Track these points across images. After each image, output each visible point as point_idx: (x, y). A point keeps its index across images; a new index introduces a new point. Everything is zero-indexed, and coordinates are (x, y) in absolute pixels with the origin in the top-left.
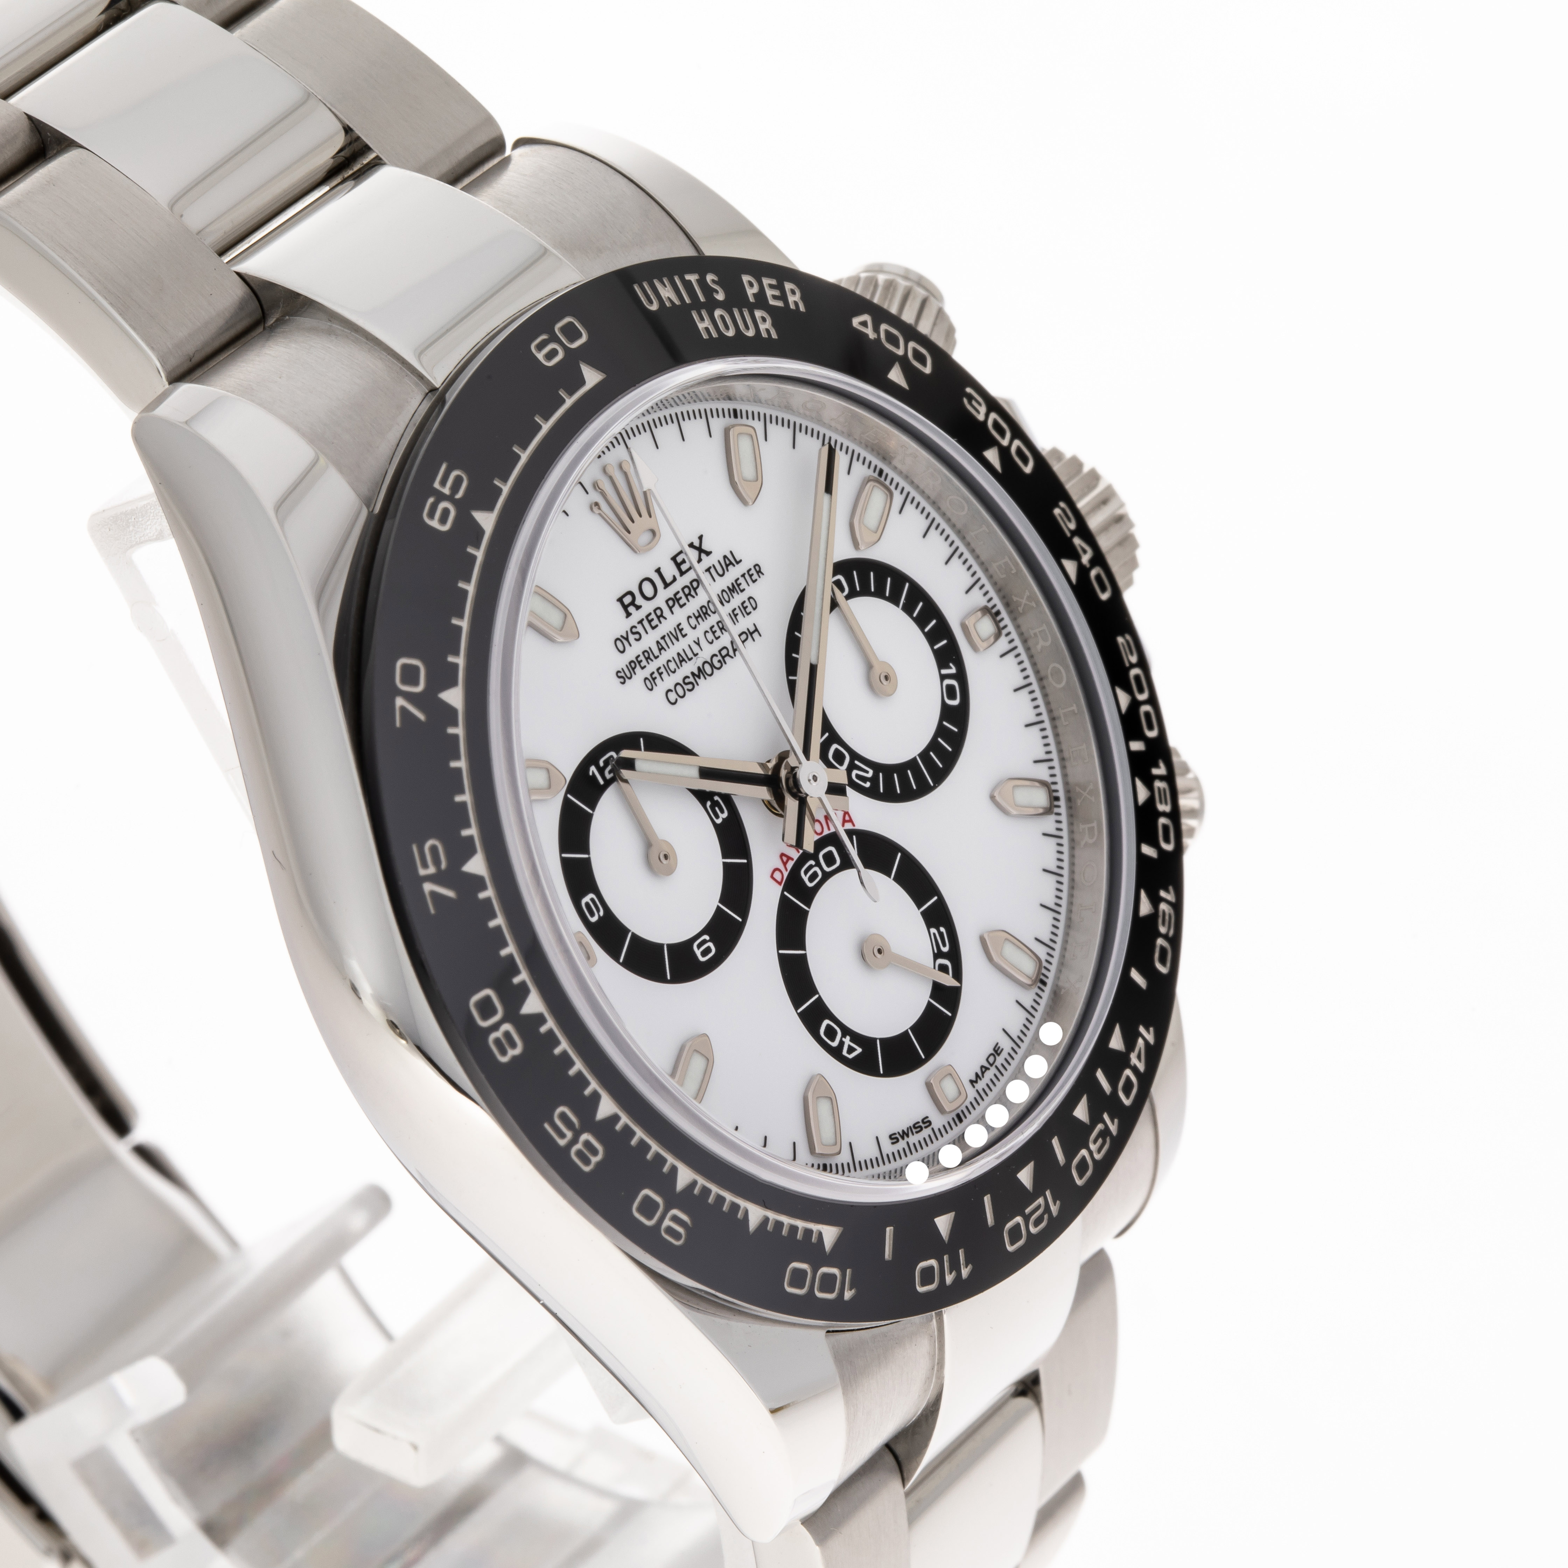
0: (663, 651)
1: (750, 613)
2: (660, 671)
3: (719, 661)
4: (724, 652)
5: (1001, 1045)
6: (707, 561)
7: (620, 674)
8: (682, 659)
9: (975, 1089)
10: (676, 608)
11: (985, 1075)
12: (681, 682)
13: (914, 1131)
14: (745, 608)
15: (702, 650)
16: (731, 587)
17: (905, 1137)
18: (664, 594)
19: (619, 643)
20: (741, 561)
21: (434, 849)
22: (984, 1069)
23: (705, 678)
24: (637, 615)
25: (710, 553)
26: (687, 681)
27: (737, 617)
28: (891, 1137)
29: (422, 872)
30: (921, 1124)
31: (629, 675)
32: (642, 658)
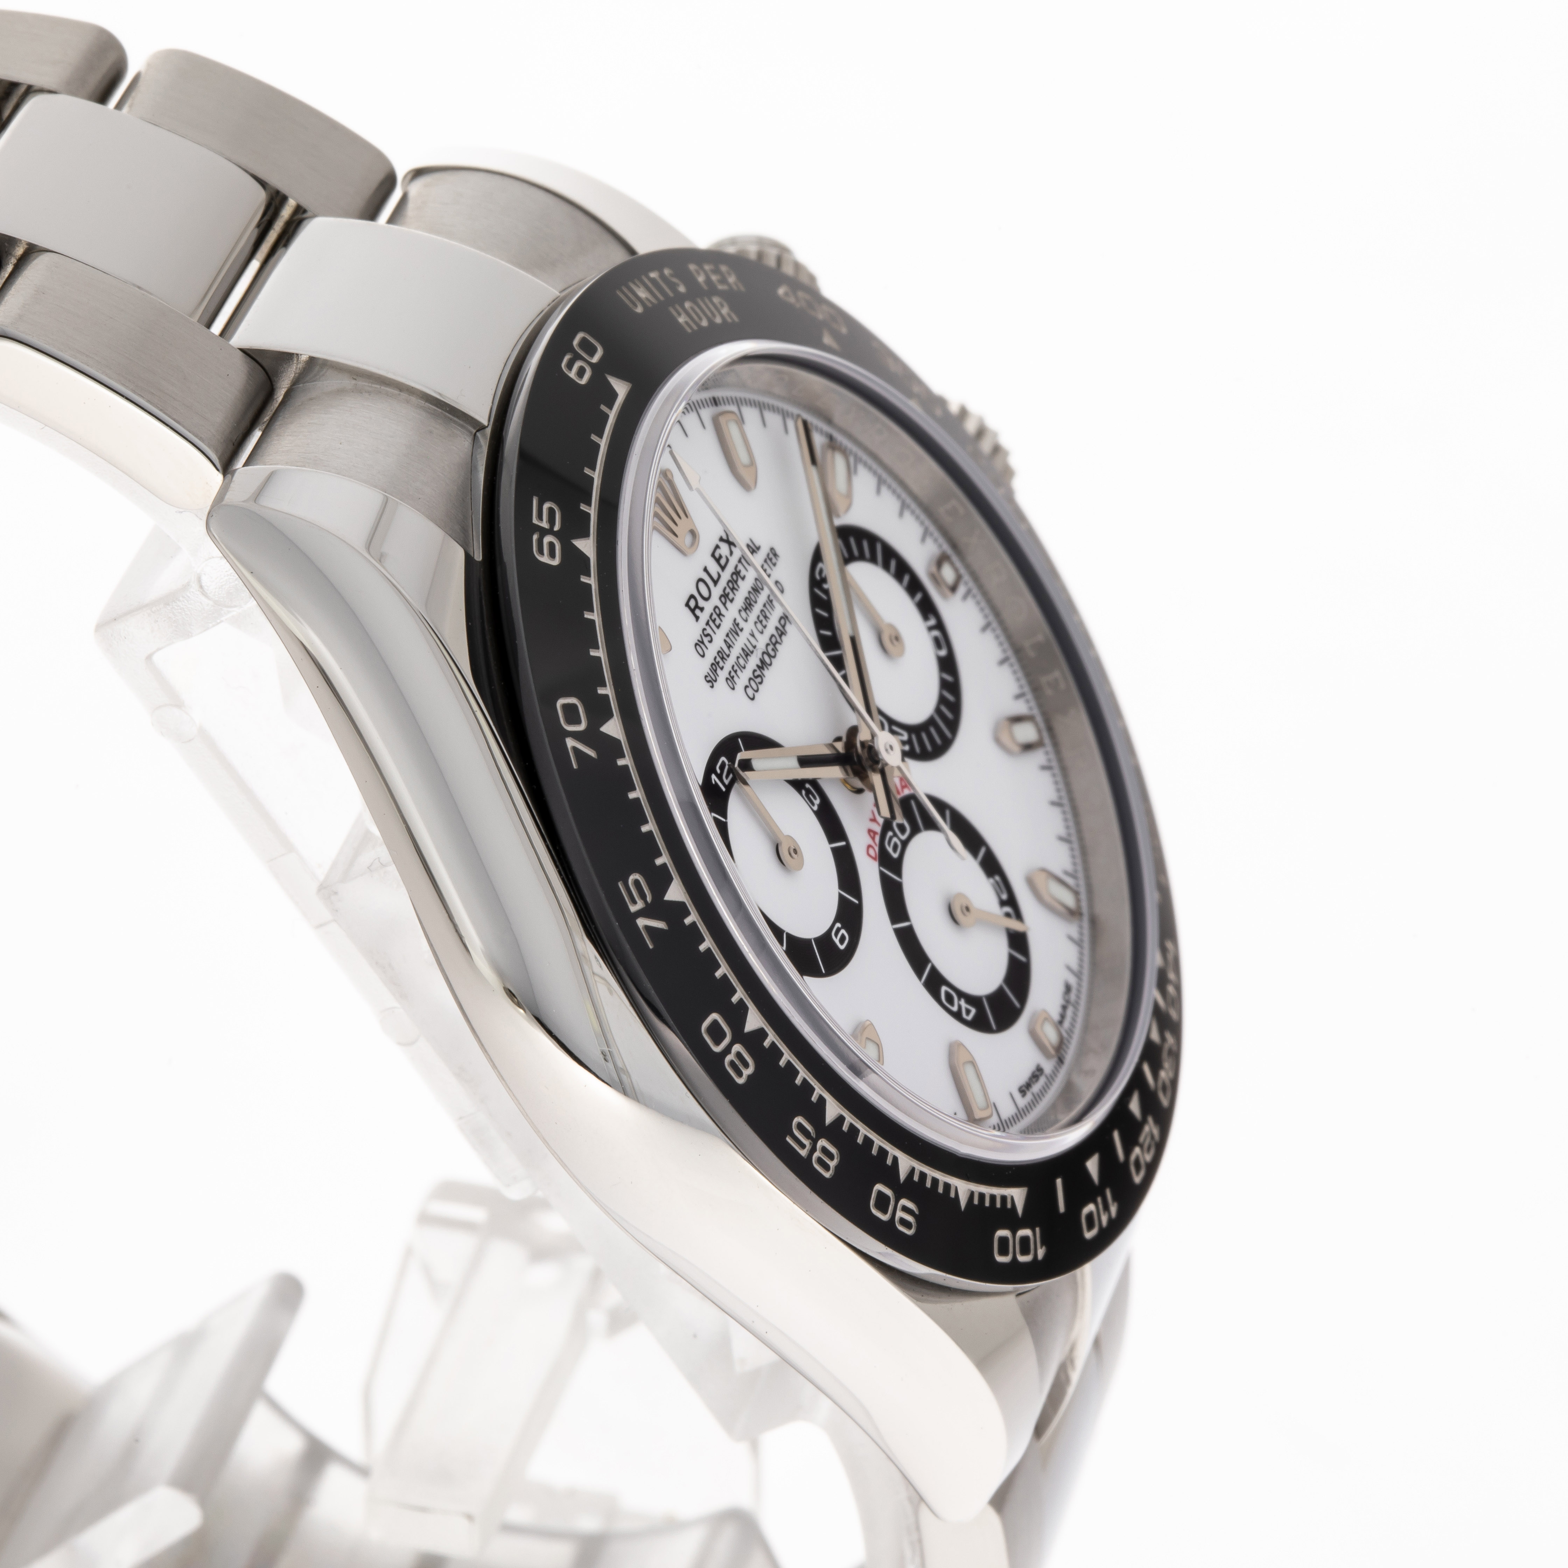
0: (731, 649)
2: (735, 669)
3: (773, 649)
4: (774, 640)
5: (1069, 981)
6: (737, 552)
7: (707, 679)
8: (747, 653)
9: (1063, 1028)
10: (728, 604)
12: (752, 677)
13: (1034, 1080)
15: (757, 641)
17: (1029, 1088)
18: (717, 591)
19: (698, 648)
20: (760, 547)
21: (637, 883)
22: (1064, 1008)
23: (768, 669)
24: (704, 616)
25: (737, 543)
26: (756, 674)
28: (1019, 1090)
29: (633, 909)
30: (1037, 1073)
31: (714, 678)
32: (718, 659)
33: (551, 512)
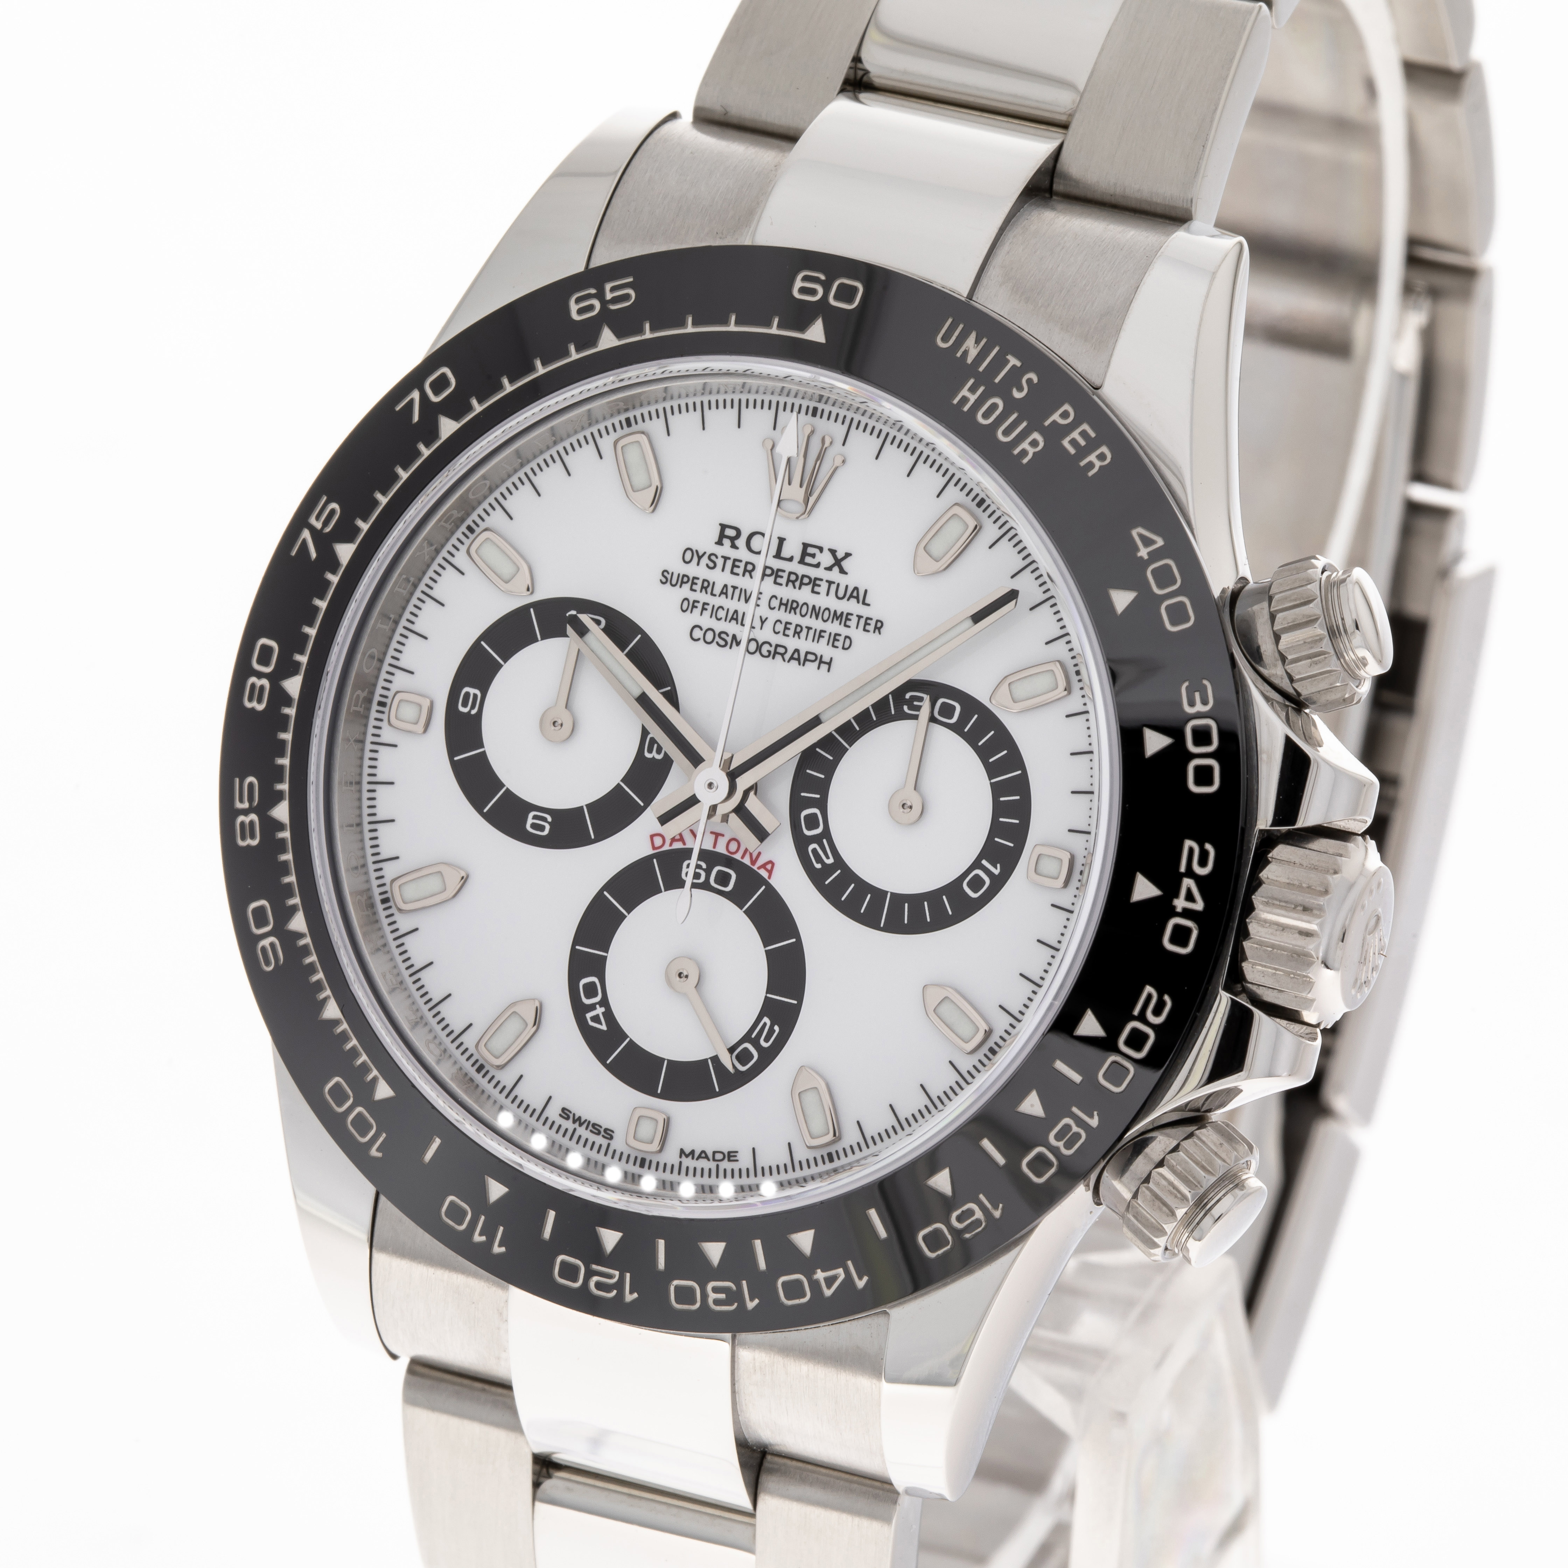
0: (723, 596)
1: (837, 647)
2: (706, 607)
3: (769, 652)
4: (780, 650)
5: (739, 1156)
6: (835, 576)
7: (666, 574)
8: (734, 617)
9: (680, 1160)
10: (770, 580)
11: (701, 1160)
12: (717, 633)
13: (590, 1128)
14: (835, 640)
15: (761, 629)
16: (839, 613)
17: (578, 1123)
18: (767, 560)
19: (689, 554)
20: (869, 605)
21: (332, 512)
22: (703, 1155)
23: (742, 650)
24: (726, 549)
25: (846, 573)
26: (723, 636)
27: (821, 639)
28: (564, 1109)
30: (602, 1130)
31: (674, 582)
32: (699, 582)
33: (626, 297)
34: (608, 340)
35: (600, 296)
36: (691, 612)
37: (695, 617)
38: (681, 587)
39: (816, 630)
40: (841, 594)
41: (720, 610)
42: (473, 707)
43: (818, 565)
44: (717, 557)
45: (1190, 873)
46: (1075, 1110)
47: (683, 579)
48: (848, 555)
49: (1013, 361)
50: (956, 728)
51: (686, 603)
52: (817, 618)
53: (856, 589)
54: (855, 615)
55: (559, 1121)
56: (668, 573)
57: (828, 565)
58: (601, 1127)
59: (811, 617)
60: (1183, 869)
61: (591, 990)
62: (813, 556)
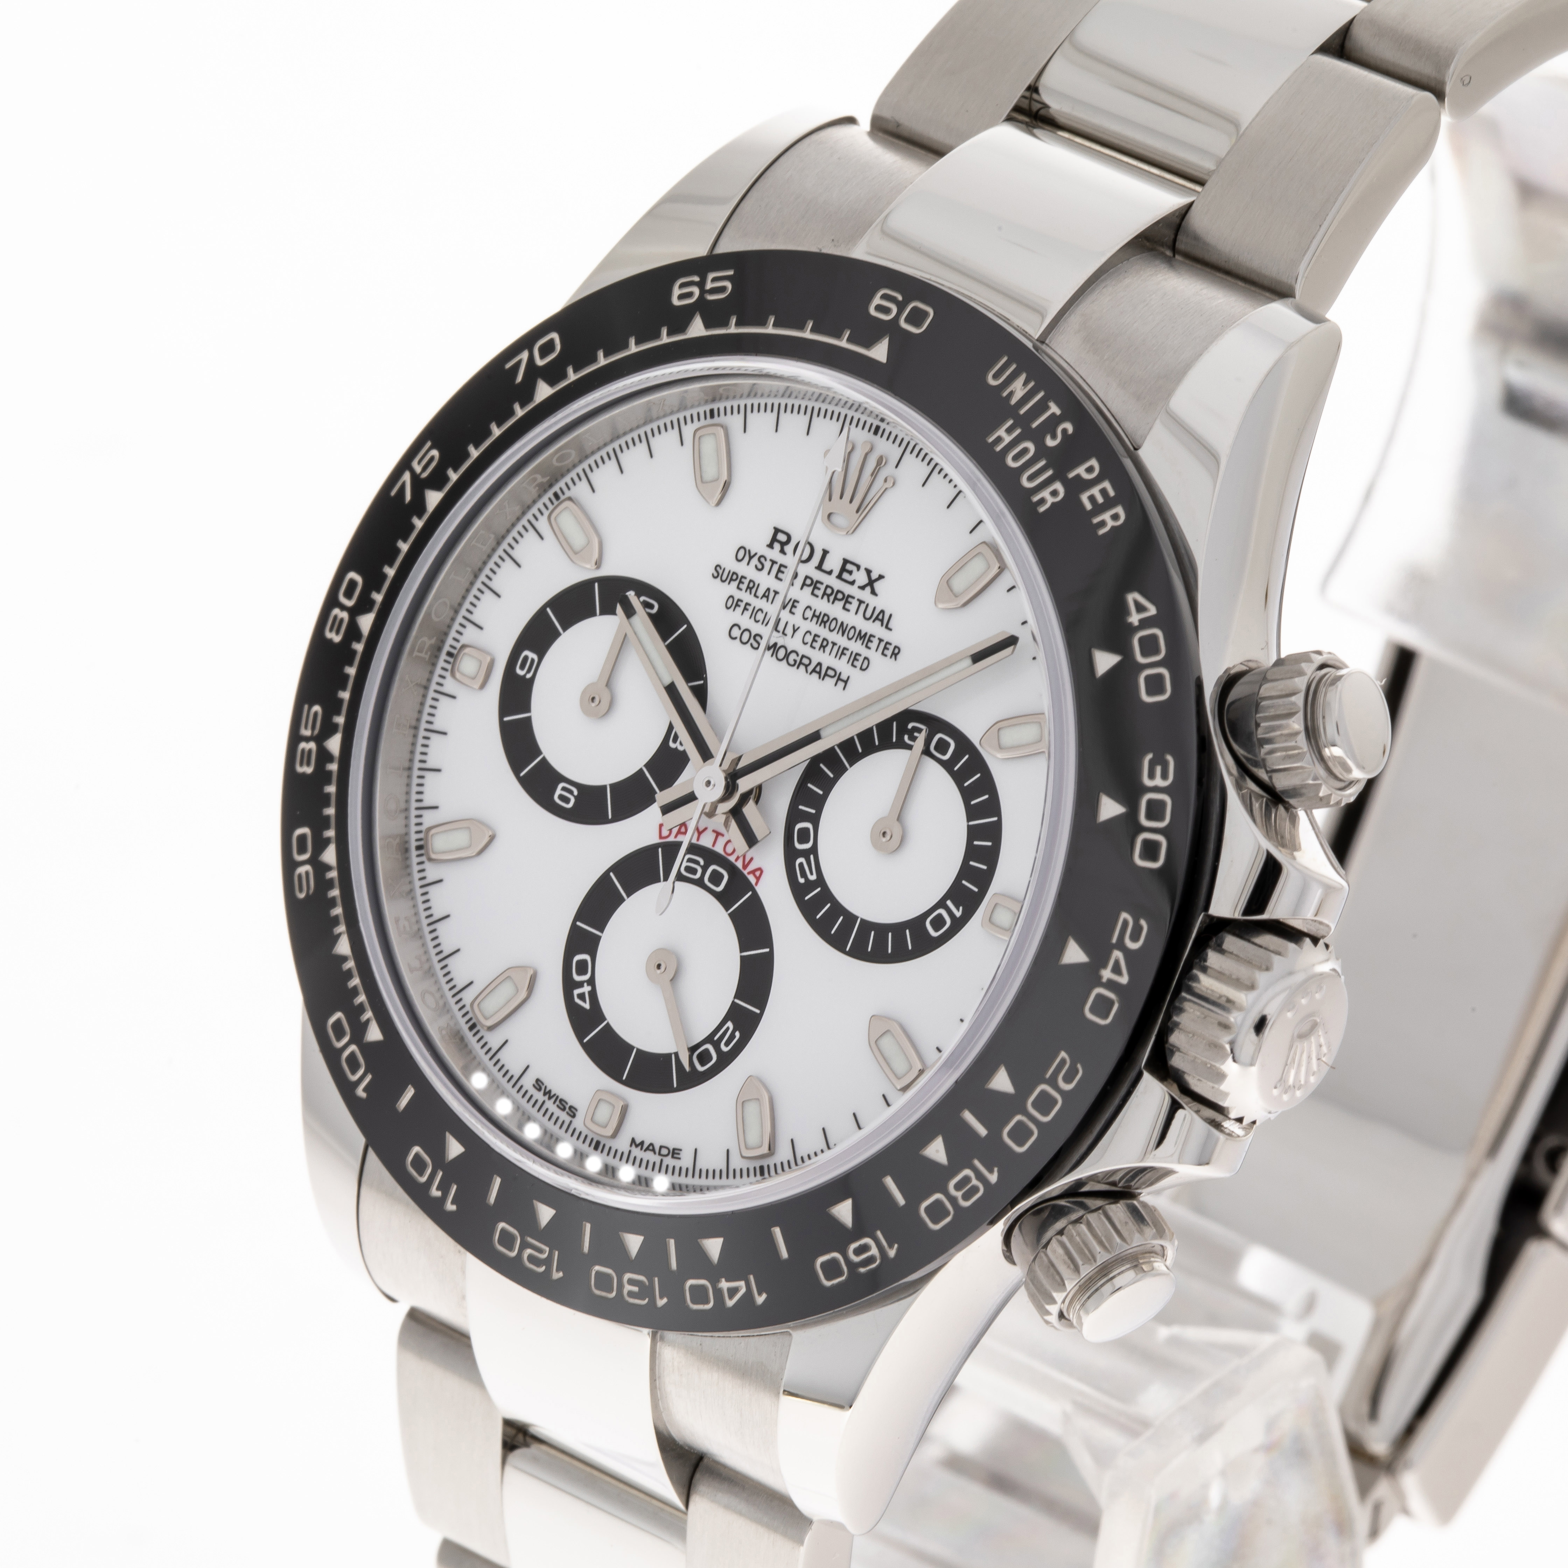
0: (765, 599)
1: (855, 667)
2: (748, 607)
3: (795, 661)
4: (805, 661)
5: (683, 1155)
6: (866, 595)
7: (718, 568)
9: (630, 1148)
10: (808, 590)
11: (648, 1152)
12: (753, 635)
13: (558, 1102)
14: (855, 659)
15: (792, 637)
16: (863, 634)
17: (547, 1096)
18: (809, 570)
19: (742, 552)
20: (890, 630)
22: (651, 1148)
23: (772, 655)
24: (774, 554)
25: (876, 595)
26: (758, 638)
27: (843, 656)
28: (538, 1080)
30: (567, 1107)
31: (724, 578)
32: (746, 582)
33: (722, 289)
34: (697, 329)
35: (701, 285)
36: (734, 610)
37: (736, 616)
38: (729, 583)
39: (840, 647)
40: (868, 615)
41: (760, 612)
42: (529, 671)
43: (852, 583)
44: (766, 560)
45: (1121, 946)
46: (977, 1163)
47: (733, 577)
48: (881, 577)
49: (1054, 409)
50: (947, 766)
51: (731, 600)
52: (843, 635)
53: (882, 612)
54: (877, 638)
55: (532, 1091)
56: (721, 568)
57: (862, 584)
58: (567, 1103)
59: (838, 633)
60: (1114, 940)
61: (582, 968)
62: (850, 573)
